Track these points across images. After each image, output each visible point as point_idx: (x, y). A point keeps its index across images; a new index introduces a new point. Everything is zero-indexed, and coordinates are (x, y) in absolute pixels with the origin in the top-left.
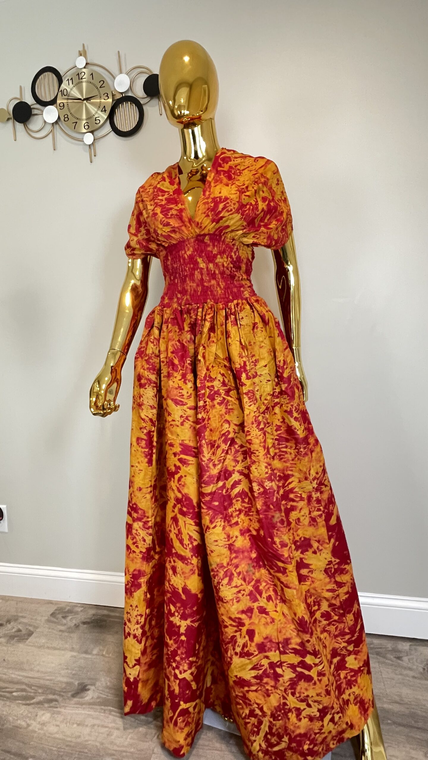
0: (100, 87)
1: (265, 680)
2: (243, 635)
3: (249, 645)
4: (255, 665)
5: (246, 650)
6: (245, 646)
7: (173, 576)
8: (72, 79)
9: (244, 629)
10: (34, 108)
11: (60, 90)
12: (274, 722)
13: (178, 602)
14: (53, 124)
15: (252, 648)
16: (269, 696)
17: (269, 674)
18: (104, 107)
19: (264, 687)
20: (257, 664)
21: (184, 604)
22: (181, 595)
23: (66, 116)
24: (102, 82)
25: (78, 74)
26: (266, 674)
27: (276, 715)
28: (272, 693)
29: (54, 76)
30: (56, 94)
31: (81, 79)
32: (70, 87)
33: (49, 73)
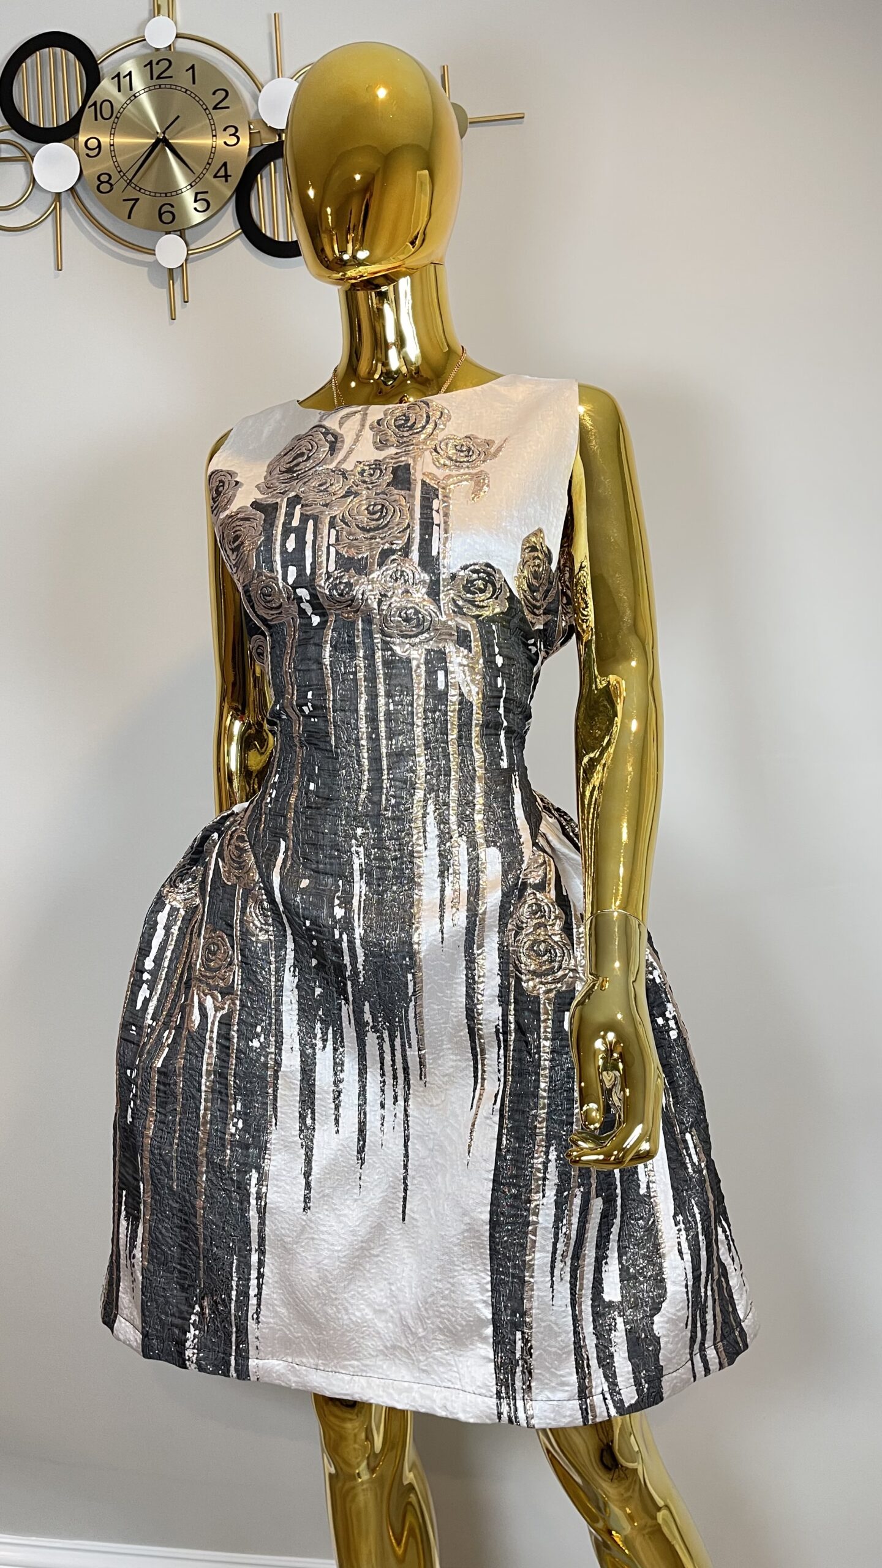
0: (215, 108)
8: (130, 74)
11: (90, 102)
14: (60, 194)
18: (225, 164)
23: (104, 178)
24: (222, 94)
25: (150, 63)
29: (71, 56)
30: (75, 111)
31: (158, 77)
32: (119, 98)
33: (58, 49)
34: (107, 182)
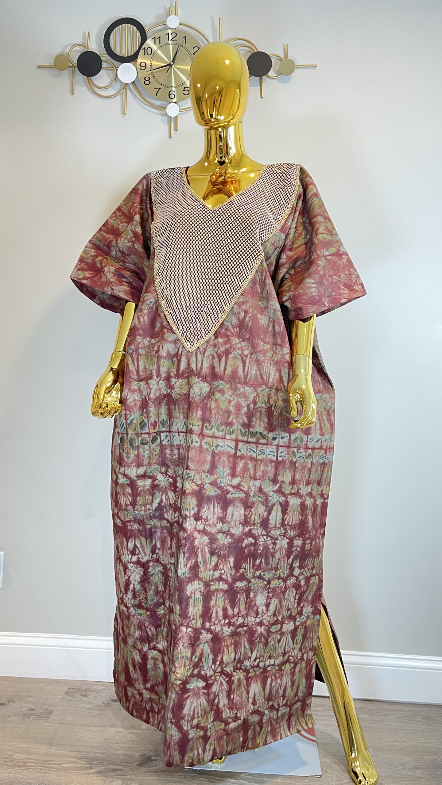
8: (160, 37)
10: (104, 61)
11: (143, 48)
14: (127, 85)
25: (168, 34)
29: (135, 28)
30: (135, 51)
31: (171, 40)
32: (155, 47)
33: (129, 25)
34: (148, 80)
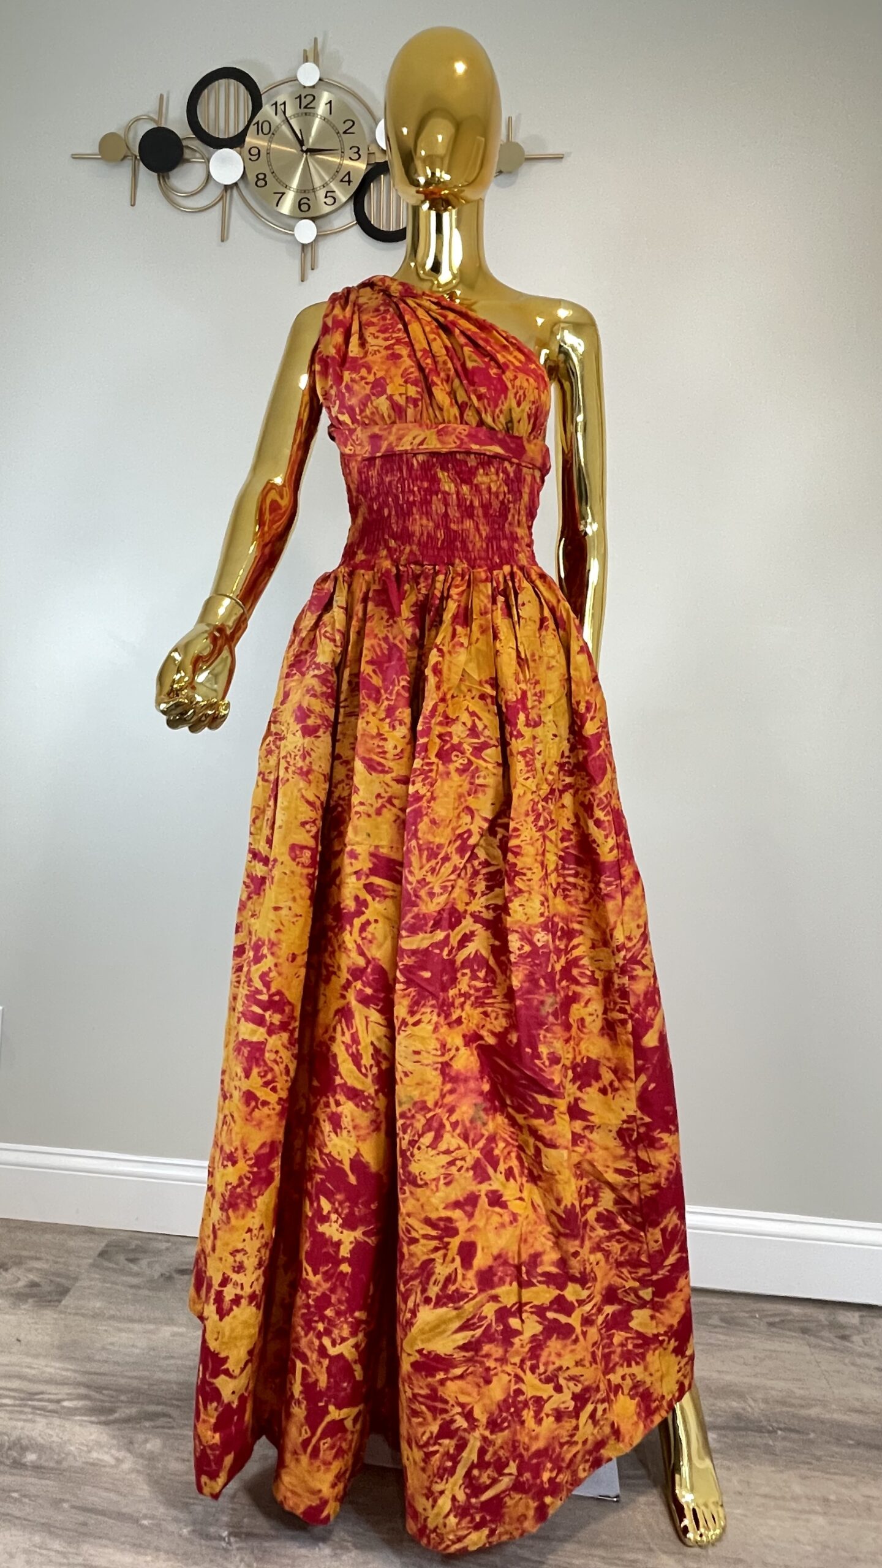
0: (345, 132)
1: (486, 1348)
2: (449, 1258)
3: (460, 1277)
4: (468, 1320)
5: (452, 1288)
6: (450, 1280)
7: (333, 1135)
8: (284, 103)
9: (455, 1243)
10: (188, 147)
11: (255, 121)
12: (494, 1437)
13: (339, 1191)
14: (227, 188)
15: (468, 1282)
16: (488, 1382)
17: (493, 1334)
18: (349, 173)
19: (482, 1363)
20: (473, 1318)
21: (353, 1195)
22: (347, 1176)
23: (261, 176)
24: (350, 123)
25: (300, 97)
26: (488, 1336)
27: (499, 1421)
28: (496, 1374)
29: (242, 88)
30: (242, 128)
31: (306, 107)
32: (277, 120)
33: (232, 80)
34: (263, 179)
